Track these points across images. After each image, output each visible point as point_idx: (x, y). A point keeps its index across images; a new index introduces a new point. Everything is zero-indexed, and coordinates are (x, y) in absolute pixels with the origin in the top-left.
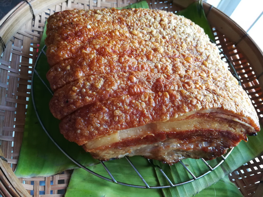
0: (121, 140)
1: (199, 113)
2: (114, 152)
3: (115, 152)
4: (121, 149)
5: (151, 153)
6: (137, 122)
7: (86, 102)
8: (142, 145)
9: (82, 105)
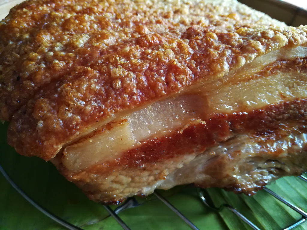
0: (139, 142)
1: (284, 60)
2: (130, 179)
3: (133, 178)
4: (144, 169)
5: (206, 172)
6: (163, 84)
7: (55, 71)
8: (186, 157)
9: (47, 77)
